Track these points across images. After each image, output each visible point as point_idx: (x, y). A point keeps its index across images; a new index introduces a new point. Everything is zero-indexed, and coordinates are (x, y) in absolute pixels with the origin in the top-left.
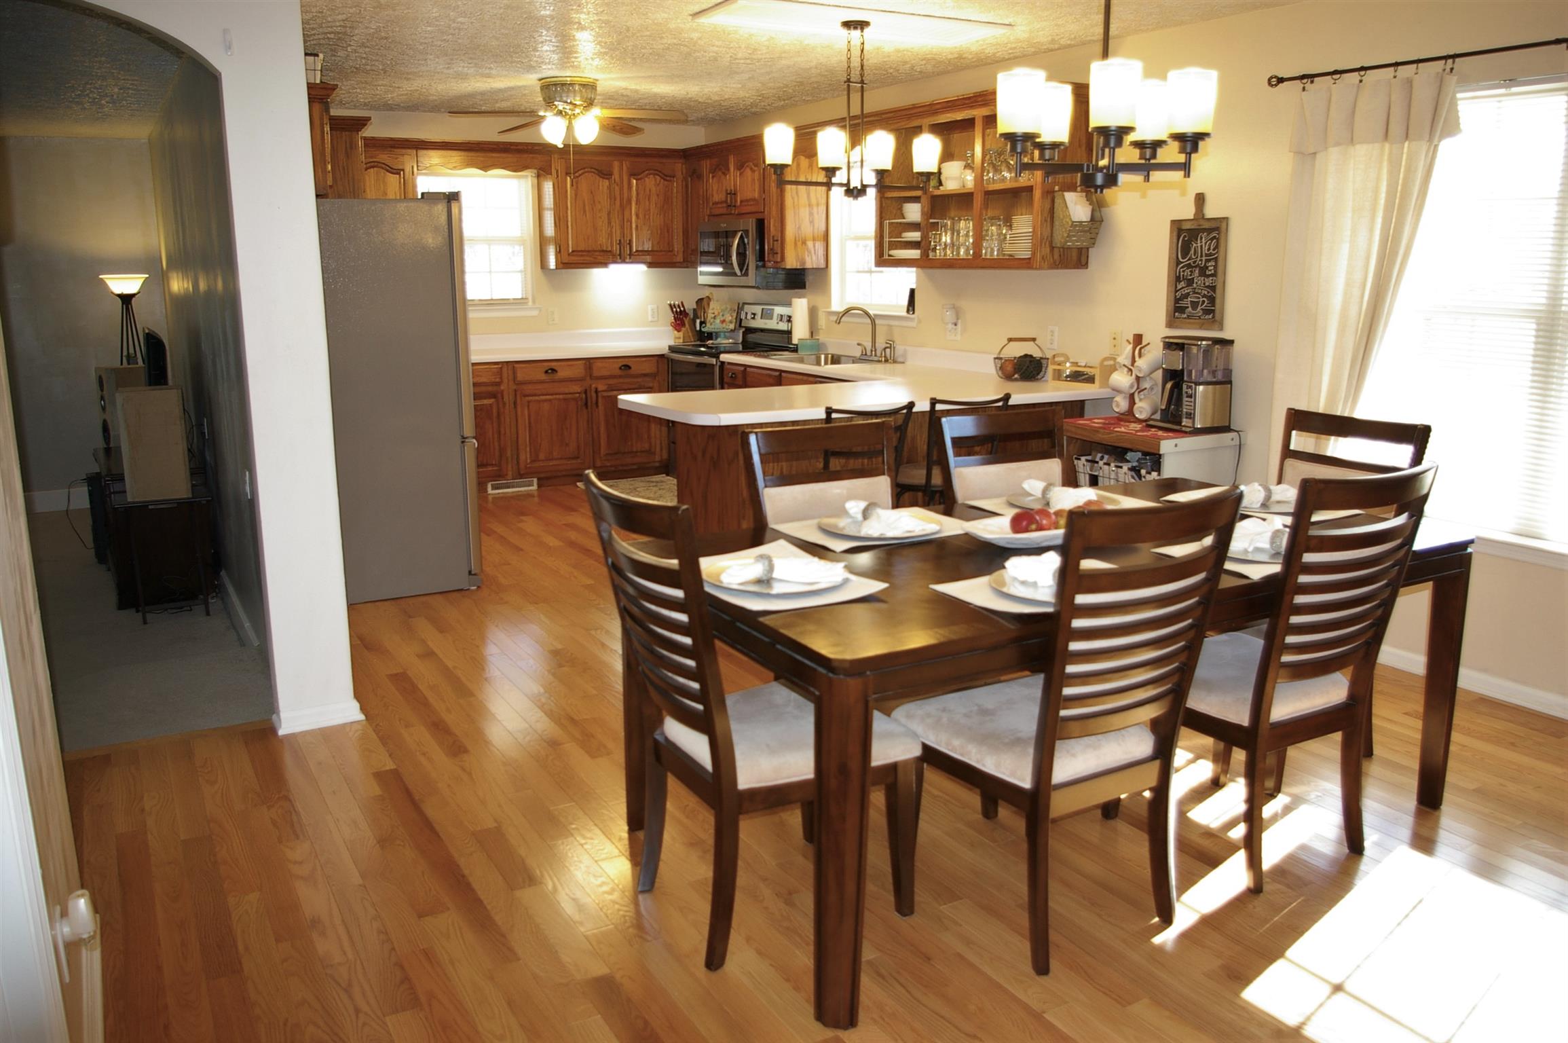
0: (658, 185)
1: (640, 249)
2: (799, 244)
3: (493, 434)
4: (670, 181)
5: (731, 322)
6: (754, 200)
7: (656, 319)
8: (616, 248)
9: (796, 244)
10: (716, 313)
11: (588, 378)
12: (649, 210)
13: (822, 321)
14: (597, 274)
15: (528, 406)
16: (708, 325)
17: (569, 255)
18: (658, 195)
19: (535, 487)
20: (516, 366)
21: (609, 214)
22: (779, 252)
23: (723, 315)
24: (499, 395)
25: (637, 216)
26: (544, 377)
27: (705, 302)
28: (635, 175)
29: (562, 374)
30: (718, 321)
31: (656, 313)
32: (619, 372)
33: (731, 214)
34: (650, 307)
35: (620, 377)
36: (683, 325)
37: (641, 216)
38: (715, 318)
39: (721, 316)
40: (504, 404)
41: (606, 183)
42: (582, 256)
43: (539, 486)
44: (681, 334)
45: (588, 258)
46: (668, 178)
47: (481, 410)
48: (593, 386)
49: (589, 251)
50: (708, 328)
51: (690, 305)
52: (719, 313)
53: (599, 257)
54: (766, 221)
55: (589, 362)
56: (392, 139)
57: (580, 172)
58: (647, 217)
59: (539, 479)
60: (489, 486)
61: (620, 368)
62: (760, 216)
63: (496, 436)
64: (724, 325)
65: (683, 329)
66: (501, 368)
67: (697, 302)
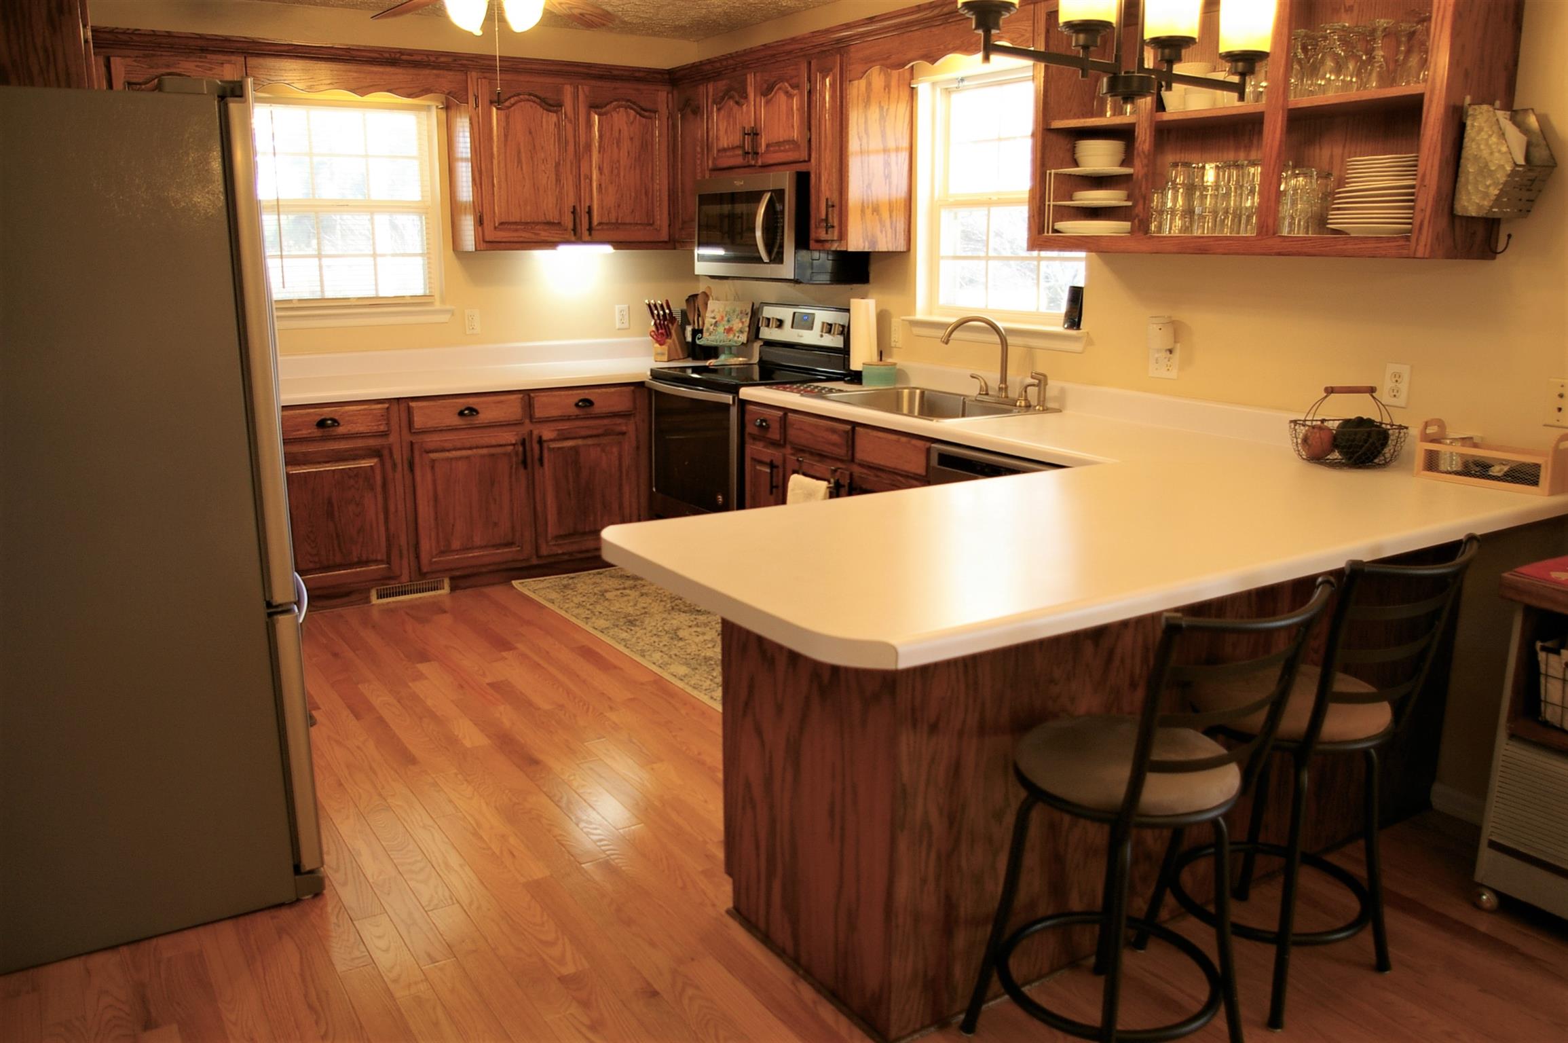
0: (632, 123)
1: (605, 220)
2: (868, 212)
3: (377, 513)
4: (651, 118)
5: (741, 332)
6: (793, 142)
7: (626, 325)
8: (568, 220)
9: (863, 211)
10: (718, 318)
11: (527, 421)
12: (619, 161)
13: (897, 335)
14: (540, 257)
15: (433, 468)
16: (706, 334)
17: (495, 228)
18: (631, 139)
19: (446, 590)
20: (413, 404)
21: (558, 165)
22: (836, 224)
23: (728, 321)
24: (386, 453)
25: (600, 169)
26: (456, 421)
27: (700, 301)
28: (597, 107)
29: (486, 416)
30: (721, 329)
31: (627, 317)
32: (575, 411)
33: (750, 166)
34: (617, 308)
35: (577, 418)
36: (669, 335)
37: (606, 171)
38: (716, 324)
39: (725, 322)
40: (394, 465)
41: (553, 118)
42: (516, 230)
43: (453, 588)
44: (665, 348)
45: (524, 234)
46: (646, 114)
47: (356, 475)
48: (535, 433)
49: (527, 223)
50: (706, 340)
51: (677, 306)
52: (722, 318)
53: (543, 233)
54: (813, 176)
55: (528, 396)
56: (201, 37)
57: (512, 101)
58: (615, 171)
59: (452, 579)
60: (374, 594)
61: (577, 405)
62: (802, 168)
63: (381, 516)
64: (731, 336)
65: (669, 341)
66: (388, 408)
67: (687, 301)
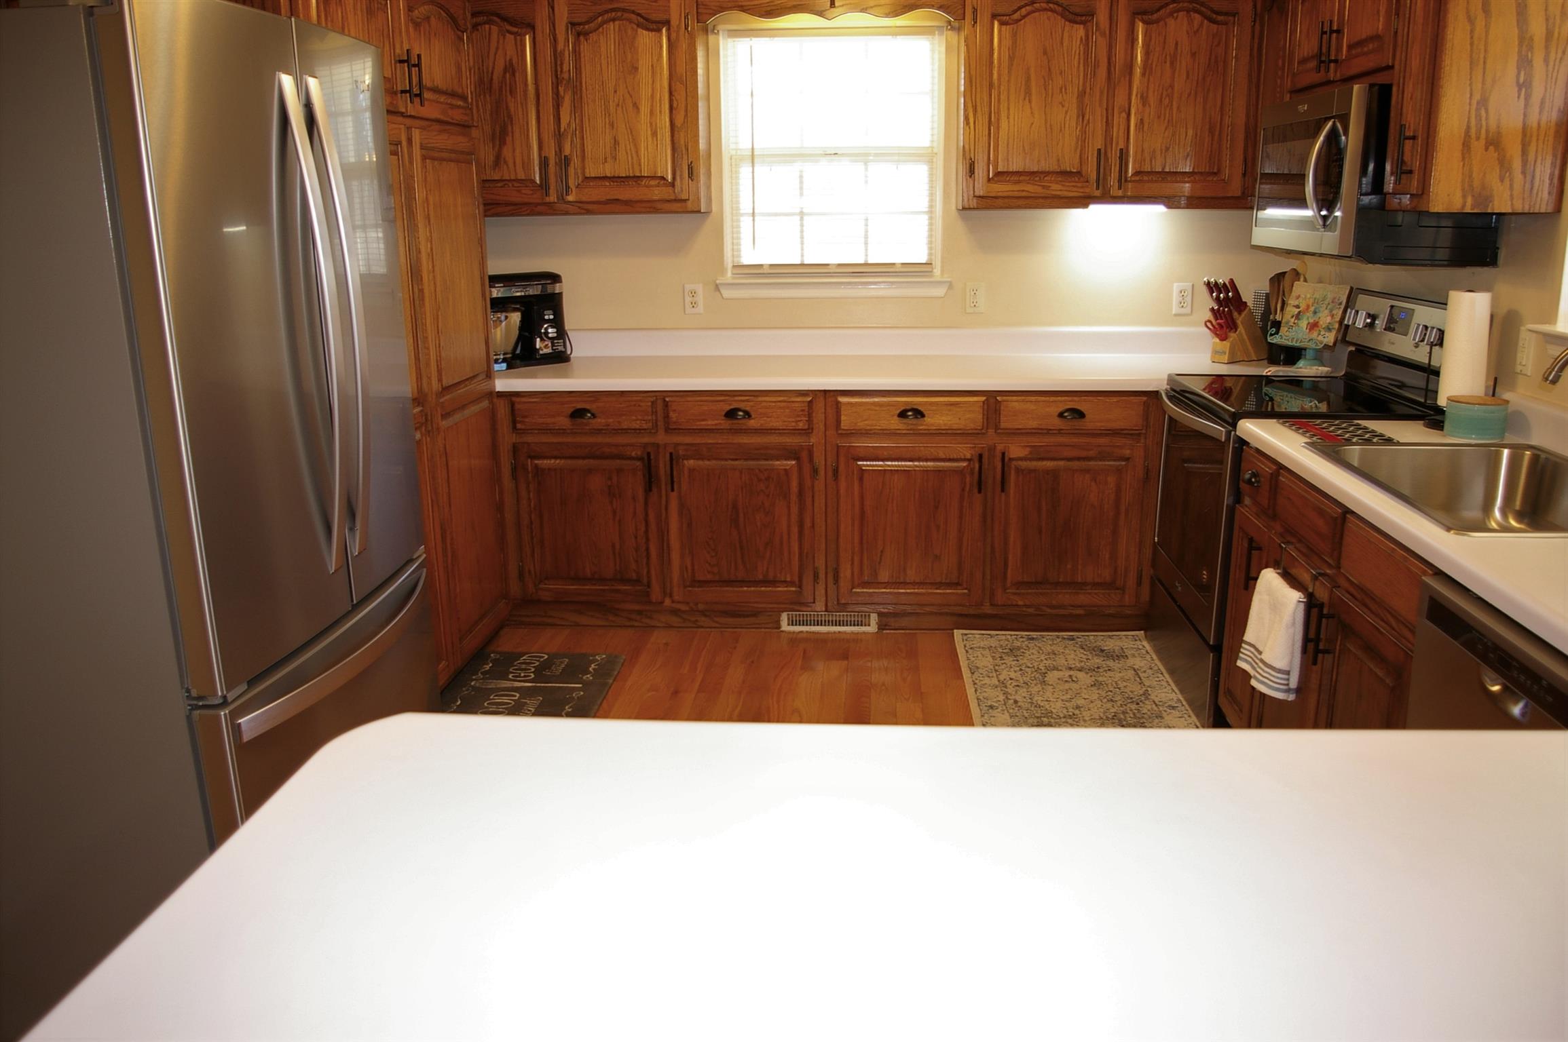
0: (1196, 32)
1: (1147, 168)
2: (1478, 146)
3: (789, 526)
4: (1226, 24)
5: (1329, 329)
7: (1188, 310)
8: (1091, 170)
9: (1466, 145)
10: (1303, 306)
11: (991, 432)
12: (1172, 86)
15: (861, 479)
16: (1283, 330)
17: (989, 180)
18: (1193, 55)
19: (872, 628)
20: (842, 399)
21: (1081, 95)
22: (1416, 165)
23: (1315, 313)
24: (804, 455)
25: (1144, 99)
26: (896, 424)
27: (1287, 280)
28: (1145, 13)
29: (935, 420)
30: (1303, 324)
31: (1189, 299)
32: (1058, 423)
33: (1329, 82)
34: (1176, 287)
35: (1060, 432)
36: (1233, 326)
37: (1152, 99)
38: (1298, 316)
39: (1310, 314)
40: (815, 471)
41: (1080, 31)
42: (1019, 182)
43: (882, 627)
44: (1227, 344)
45: (1030, 188)
46: (1220, 18)
47: (768, 479)
48: (1000, 447)
49: (1033, 173)
50: (1284, 338)
51: (1252, 290)
52: (1308, 307)
53: (1055, 186)
54: (1394, 89)
55: (993, 401)
57: (1023, 11)
58: (1166, 101)
59: (880, 614)
60: (784, 617)
61: (1061, 415)
62: (1381, 79)
63: (795, 530)
64: (1314, 335)
65: (1233, 336)
66: (810, 402)
67: (1272, 280)
